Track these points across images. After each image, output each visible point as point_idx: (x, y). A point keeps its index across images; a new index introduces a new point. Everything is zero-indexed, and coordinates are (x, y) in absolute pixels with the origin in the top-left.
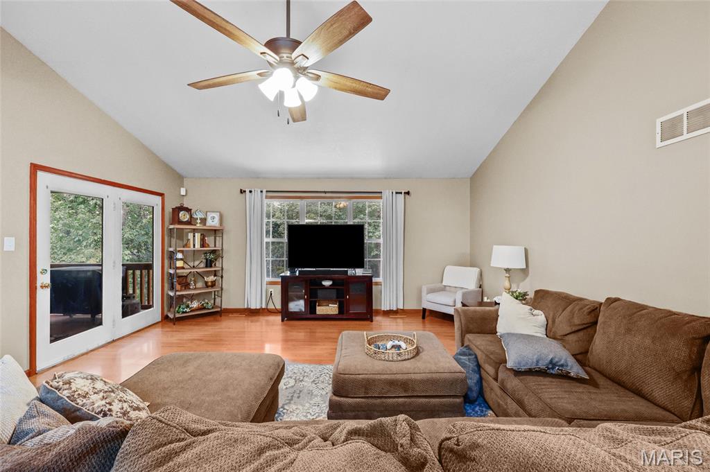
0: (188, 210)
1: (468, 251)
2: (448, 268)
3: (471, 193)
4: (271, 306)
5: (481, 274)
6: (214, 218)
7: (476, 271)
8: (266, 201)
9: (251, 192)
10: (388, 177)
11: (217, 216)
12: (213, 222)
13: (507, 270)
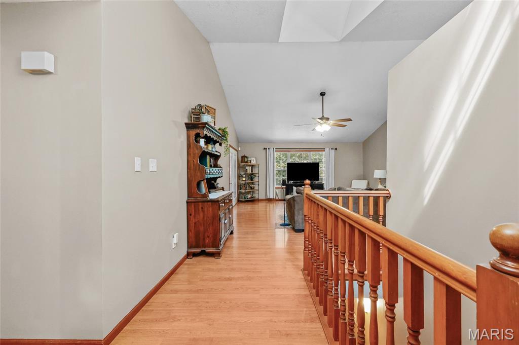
0: (247, 157)
1: (362, 173)
2: (353, 181)
3: (363, 148)
4: (277, 198)
5: (368, 183)
6: (253, 160)
7: (367, 181)
8: (275, 153)
9: (269, 149)
10: (327, 143)
11: (254, 159)
12: (253, 162)
13: (380, 179)
